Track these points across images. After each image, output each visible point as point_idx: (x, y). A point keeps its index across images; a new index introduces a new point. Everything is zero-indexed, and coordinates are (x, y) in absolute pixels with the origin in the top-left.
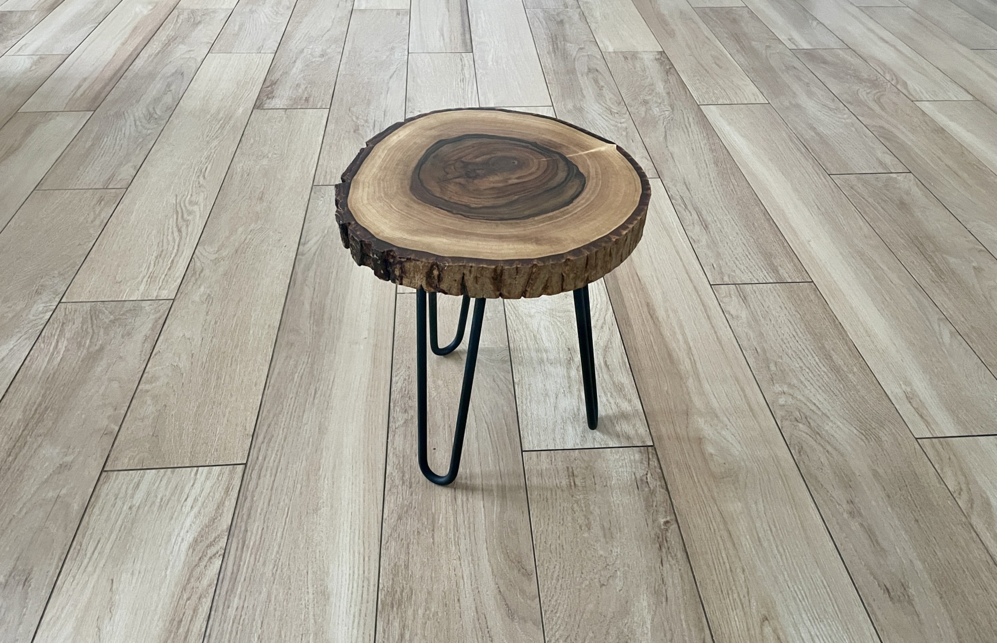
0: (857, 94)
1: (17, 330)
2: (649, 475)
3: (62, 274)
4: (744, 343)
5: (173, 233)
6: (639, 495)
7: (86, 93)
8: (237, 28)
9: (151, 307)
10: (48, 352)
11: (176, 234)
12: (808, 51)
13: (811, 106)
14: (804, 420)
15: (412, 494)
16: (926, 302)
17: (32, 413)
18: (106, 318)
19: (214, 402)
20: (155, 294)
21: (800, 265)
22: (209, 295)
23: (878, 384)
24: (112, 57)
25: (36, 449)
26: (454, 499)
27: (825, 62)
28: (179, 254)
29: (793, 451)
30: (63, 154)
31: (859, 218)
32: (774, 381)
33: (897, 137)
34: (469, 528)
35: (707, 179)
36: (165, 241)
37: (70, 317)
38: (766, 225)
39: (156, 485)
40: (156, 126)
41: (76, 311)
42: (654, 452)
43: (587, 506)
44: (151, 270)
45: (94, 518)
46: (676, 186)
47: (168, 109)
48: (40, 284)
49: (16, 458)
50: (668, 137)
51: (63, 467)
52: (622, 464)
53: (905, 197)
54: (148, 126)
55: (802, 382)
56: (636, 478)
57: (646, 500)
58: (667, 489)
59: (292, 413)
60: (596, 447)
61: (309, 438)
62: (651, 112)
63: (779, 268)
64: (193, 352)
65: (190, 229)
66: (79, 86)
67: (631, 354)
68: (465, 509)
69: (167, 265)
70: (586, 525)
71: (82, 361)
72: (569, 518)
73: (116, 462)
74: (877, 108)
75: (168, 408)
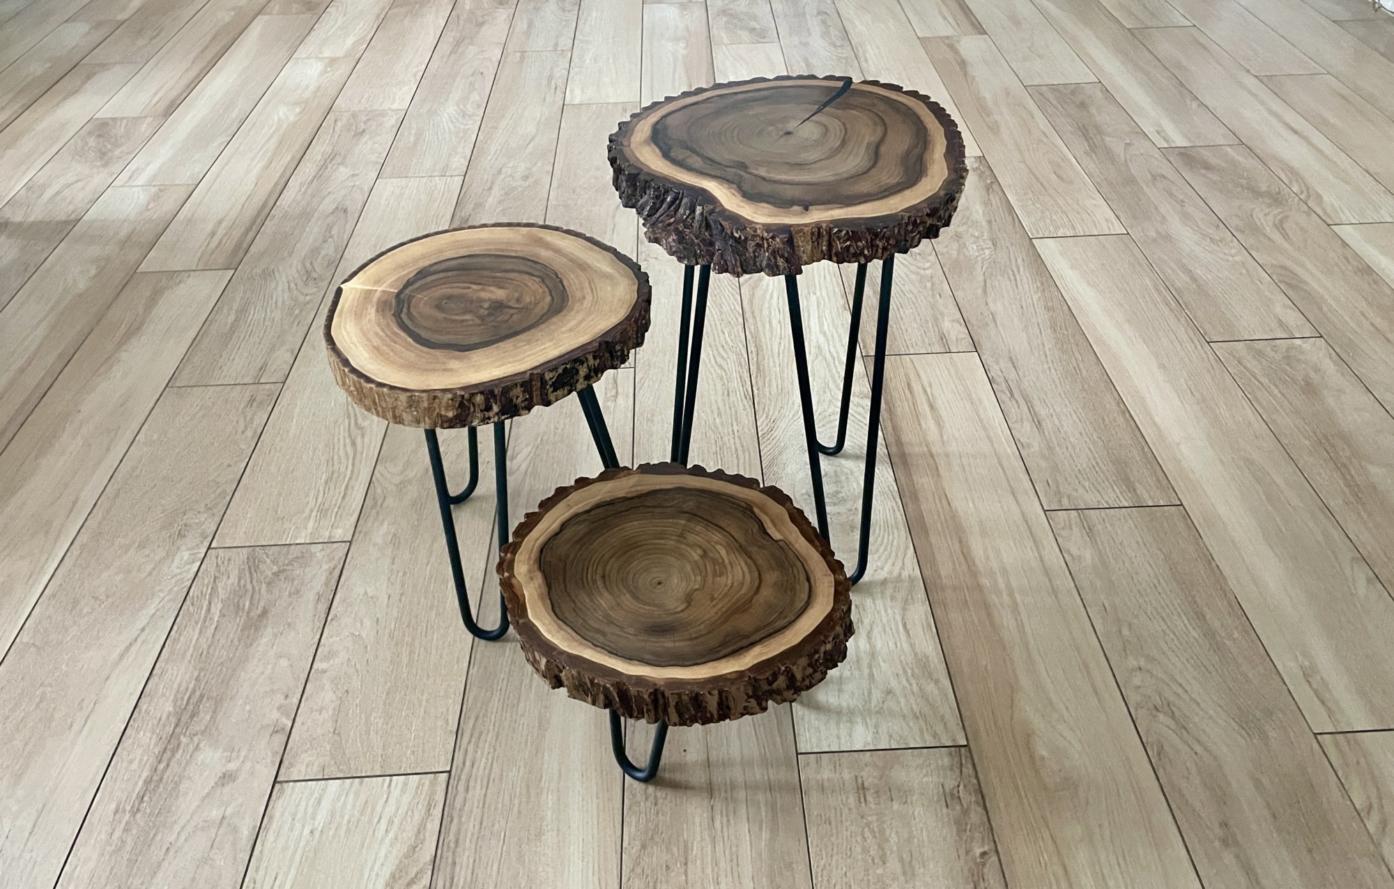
0: (1251, 216)
1: (158, 588)
2: (962, 787)
3: (210, 509)
4: (1088, 597)
5: (345, 446)
6: (948, 815)
7: (223, 243)
8: (412, 139)
9: (323, 552)
10: (199, 618)
11: (349, 449)
12: (1183, 150)
13: (1186, 237)
14: (1166, 709)
15: (658, 813)
16: (1336, 534)
17: (185, 703)
18: (268, 569)
19: (407, 687)
20: (327, 534)
21: (1165, 480)
22: (395, 535)
23: (1265, 654)
24: (253, 185)
25: (193, 752)
26: (711, 821)
27: (1208, 167)
28: (354, 478)
29: (1150, 753)
30: (200, 334)
31: (1247, 408)
32: (1128, 652)
33: (1306, 283)
34: (732, 861)
35: (1042, 353)
36: (336, 457)
37: (222, 569)
38: (1121, 420)
39: (342, 801)
40: (315, 290)
41: (229, 560)
42: (968, 754)
43: (882, 831)
44: (320, 500)
45: (268, 845)
46: (998, 363)
47: (330, 263)
48: (184, 521)
49: (168, 765)
50: (989, 289)
51: (227, 778)
52: (927, 771)
53: (1312, 374)
54: (306, 291)
55: (1164, 653)
56: (944, 791)
57: (958, 822)
58: (985, 808)
59: (504, 699)
60: (893, 747)
61: (527, 735)
62: (965, 251)
63: (1137, 484)
64: (378, 616)
65: (366, 440)
66: (213, 234)
67: (938, 613)
68: (726, 835)
69: (340, 493)
70: (881, 858)
71: (242, 630)
72: (859, 849)
73: (292, 770)
74: (1276, 236)
75: (350, 694)
